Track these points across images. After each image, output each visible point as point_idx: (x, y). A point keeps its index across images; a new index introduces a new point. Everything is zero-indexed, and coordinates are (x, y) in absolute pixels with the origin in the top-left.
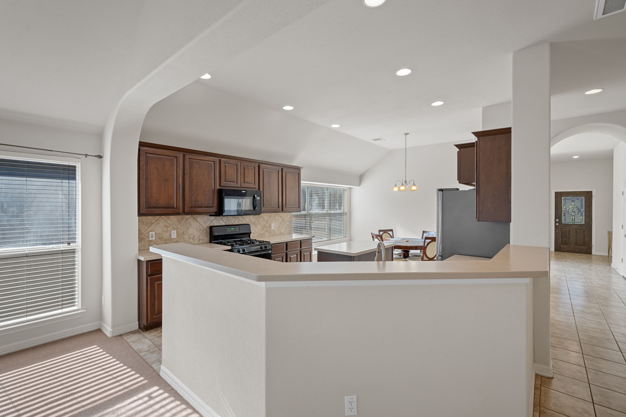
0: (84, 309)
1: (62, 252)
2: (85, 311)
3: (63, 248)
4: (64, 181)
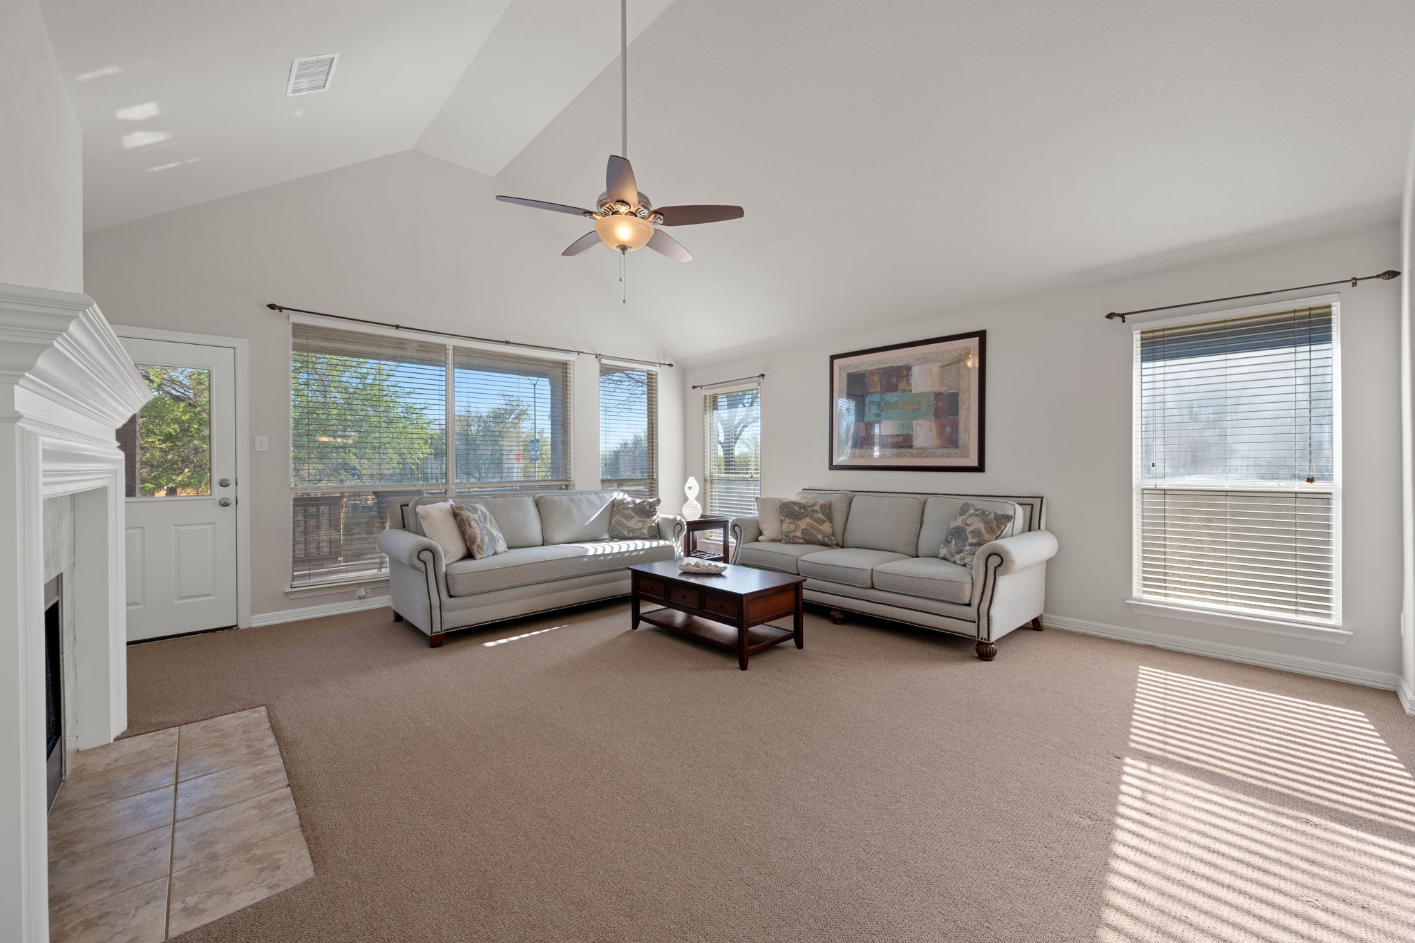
0: (1350, 631)
1: (1296, 495)
2: (1351, 633)
3: (1300, 488)
4: (1299, 349)
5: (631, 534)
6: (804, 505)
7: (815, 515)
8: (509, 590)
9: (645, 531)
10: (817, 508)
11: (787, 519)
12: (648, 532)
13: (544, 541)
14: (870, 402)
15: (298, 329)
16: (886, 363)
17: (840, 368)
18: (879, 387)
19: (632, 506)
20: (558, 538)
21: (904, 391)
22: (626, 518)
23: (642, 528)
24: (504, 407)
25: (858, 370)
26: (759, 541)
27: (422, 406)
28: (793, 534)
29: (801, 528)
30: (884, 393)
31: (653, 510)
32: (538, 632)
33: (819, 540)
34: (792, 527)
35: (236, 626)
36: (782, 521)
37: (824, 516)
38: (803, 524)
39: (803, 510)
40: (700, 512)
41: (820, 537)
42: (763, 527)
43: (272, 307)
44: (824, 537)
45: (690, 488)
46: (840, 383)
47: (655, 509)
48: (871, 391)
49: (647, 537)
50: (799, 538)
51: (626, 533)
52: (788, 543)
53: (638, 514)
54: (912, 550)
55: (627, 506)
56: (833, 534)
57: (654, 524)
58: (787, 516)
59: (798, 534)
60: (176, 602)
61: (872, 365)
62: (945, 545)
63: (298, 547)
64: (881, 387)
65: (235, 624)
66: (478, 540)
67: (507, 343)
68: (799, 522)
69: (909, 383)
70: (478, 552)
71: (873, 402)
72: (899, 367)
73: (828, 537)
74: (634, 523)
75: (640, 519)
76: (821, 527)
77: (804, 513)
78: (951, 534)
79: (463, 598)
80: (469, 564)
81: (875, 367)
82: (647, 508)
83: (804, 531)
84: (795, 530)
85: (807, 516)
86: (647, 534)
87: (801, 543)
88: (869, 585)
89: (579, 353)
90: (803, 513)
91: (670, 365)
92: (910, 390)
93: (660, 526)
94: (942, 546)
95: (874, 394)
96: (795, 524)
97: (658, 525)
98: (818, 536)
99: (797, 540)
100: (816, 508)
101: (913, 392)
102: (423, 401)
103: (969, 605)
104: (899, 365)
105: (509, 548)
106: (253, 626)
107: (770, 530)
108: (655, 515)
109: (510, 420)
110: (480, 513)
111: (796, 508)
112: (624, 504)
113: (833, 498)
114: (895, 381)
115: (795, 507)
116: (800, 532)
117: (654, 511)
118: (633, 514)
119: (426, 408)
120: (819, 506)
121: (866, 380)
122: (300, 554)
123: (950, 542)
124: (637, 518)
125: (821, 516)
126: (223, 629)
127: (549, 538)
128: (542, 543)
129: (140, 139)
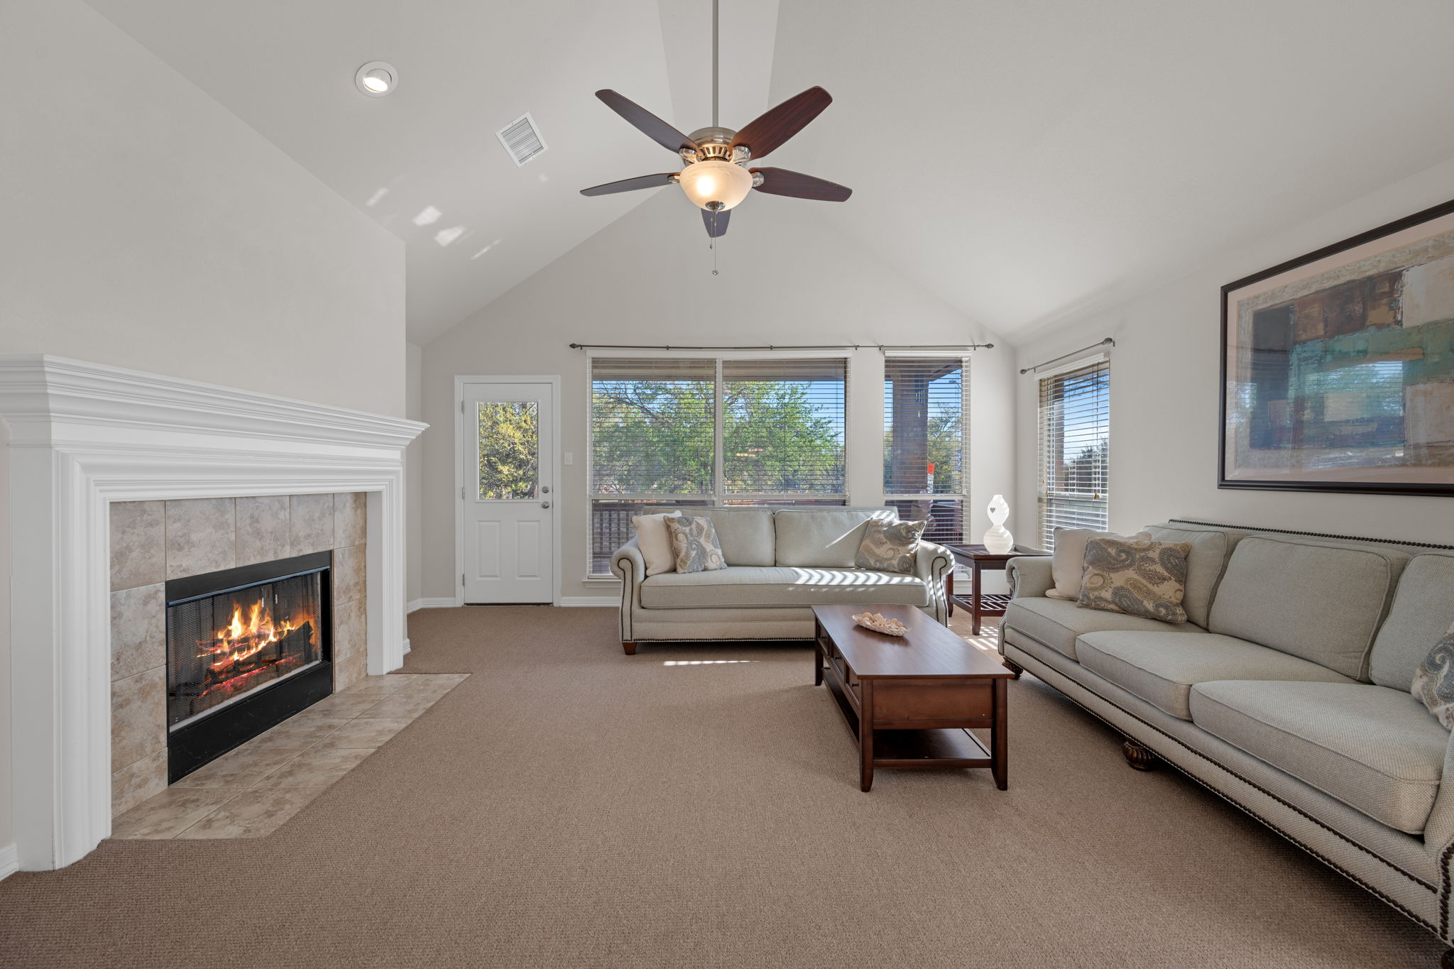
5: (878, 565)
6: (1129, 547)
7: (1147, 566)
8: (699, 611)
9: (895, 562)
10: (1155, 554)
11: (1091, 567)
12: (898, 564)
13: (776, 562)
14: (1299, 359)
15: (596, 363)
16: (1338, 277)
17: (1240, 304)
18: (1321, 326)
19: (885, 529)
20: (791, 560)
21: (1380, 327)
22: (875, 544)
23: (891, 559)
24: (940, 415)
25: (1277, 301)
26: (1046, 596)
27: (826, 420)
28: (1096, 593)
29: (1113, 586)
30: (1332, 337)
31: (910, 536)
32: (725, 662)
33: (1147, 611)
34: (1099, 581)
35: (552, 603)
36: (1084, 570)
37: (1167, 569)
38: (1118, 579)
39: (1124, 556)
40: (1011, 544)
41: (1149, 606)
42: (1057, 576)
43: (573, 346)
44: (1157, 606)
45: (993, 510)
46: (1240, 332)
47: (914, 534)
48: (1304, 337)
49: (897, 570)
50: (1106, 601)
51: (872, 562)
52: (1087, 606)
53: (890, 540)
54: (1355, 665)
55: (879, 529)
56: (1183, 603)
57: (908, 555)
58: (1092, 563)
59: (1107, 595)
60: (518, 579)
61: (1305, 287)
62: (1425, 671)
63: (596, 545)
64: (1326, 326)
65: (551, 602)
66: (682, 554)
67: (771, 348)
68: (1112, 575)
69: (1394, 307)
70: (681, 566)
71: (1306, 359)
72: (1370, 278)
73: (1166, 607)
74: (885, 551)
75: (891, 547)
76: (1155, 589)
77: (1127, 560)
78: (1445, 649)
79: (652, 611)
80: (672, 576)
81: (1313, 290)
82: (904, 533)
83: (1118, 592)
84: (1102, 587)
85: (1130, 565)
86: (896, 566)
87: (1112, 611)
88: (1183, 714)
89: (857, 347)
90: (1123, 561)
91: (989, 346)
92: (1399, 323)
93: (918, 555)
94: (1418, 672)
95: (1308, 343)
96: (1103, 576)
97: (915, 556)
98: (1145, 603)
99: (1103, 604)
100: (1151, 554)
101: (1405, 325)
102: (827, 415)
103: (1420, 839)
104: (1368, 274)
105: (729, 565)
106: (563, 605)
107: (1066, 582)
108: (913, 542)
109: (946, 429)
110: (694, 526)
111: (1112, 551)
112: (877, 526)
113: (1196, 538)
114: (1358, 309)
115: (1110, 550)
116: (1110, 591)
117: (912, 538)
118: (885, 540)
119: (830, 422)
120: (1158, 551)
121: (1293, 318)
122: (598, 550)
123: (1438, 667)
124: (889, 545)
125: (1159, 569)
126: (544, 604)
127: (781, 559)
128: (773, 563)
129: (447, 237)
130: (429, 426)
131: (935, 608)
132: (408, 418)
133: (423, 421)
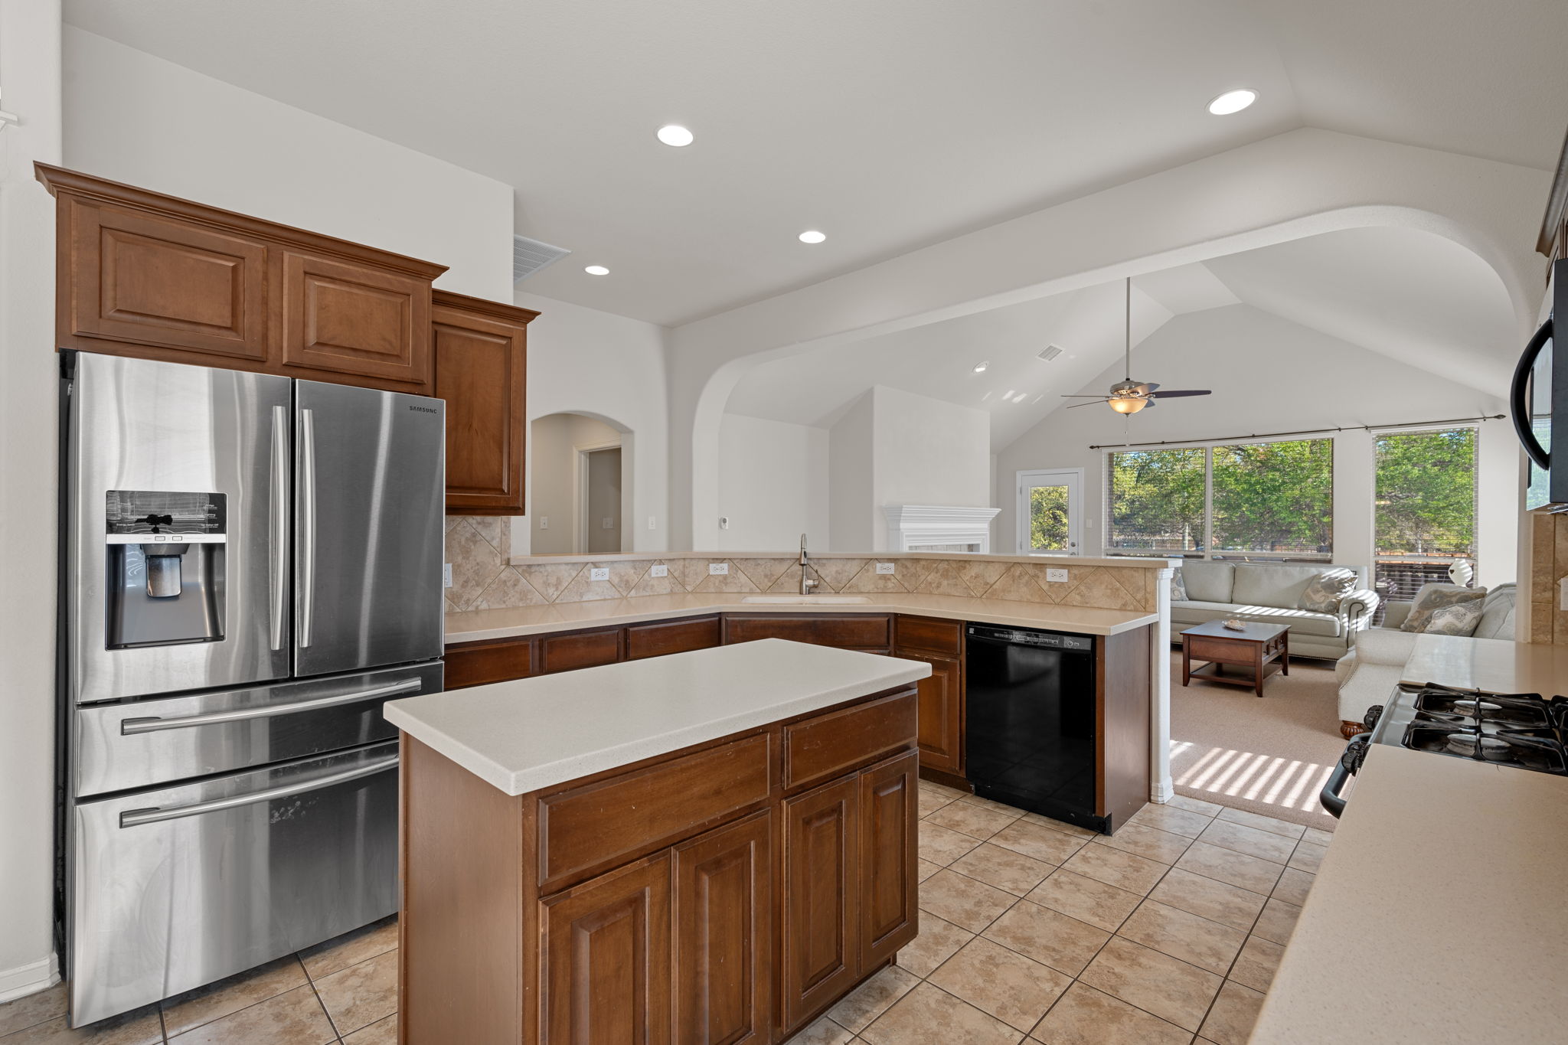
5: (1312, 607)
9: (1323, 605)
20: (1243, 600)
22: (1313, 592)
43: (1092, 447)
53: (1325, 589)
67: (1253, 436)
82: (1336, 584)
86: (1324, 607)
89: (1340, 429)
91: (1499, 417)
105: (1190, 600)
118: (1321, 589)
124: (1323, 593)
127: (1234, 599)
128: (1230, 601)
129: (1018, 399)
130: (1000, 510)
131: (1345, 639)
132: (991, 507)
133: (998, 507)
